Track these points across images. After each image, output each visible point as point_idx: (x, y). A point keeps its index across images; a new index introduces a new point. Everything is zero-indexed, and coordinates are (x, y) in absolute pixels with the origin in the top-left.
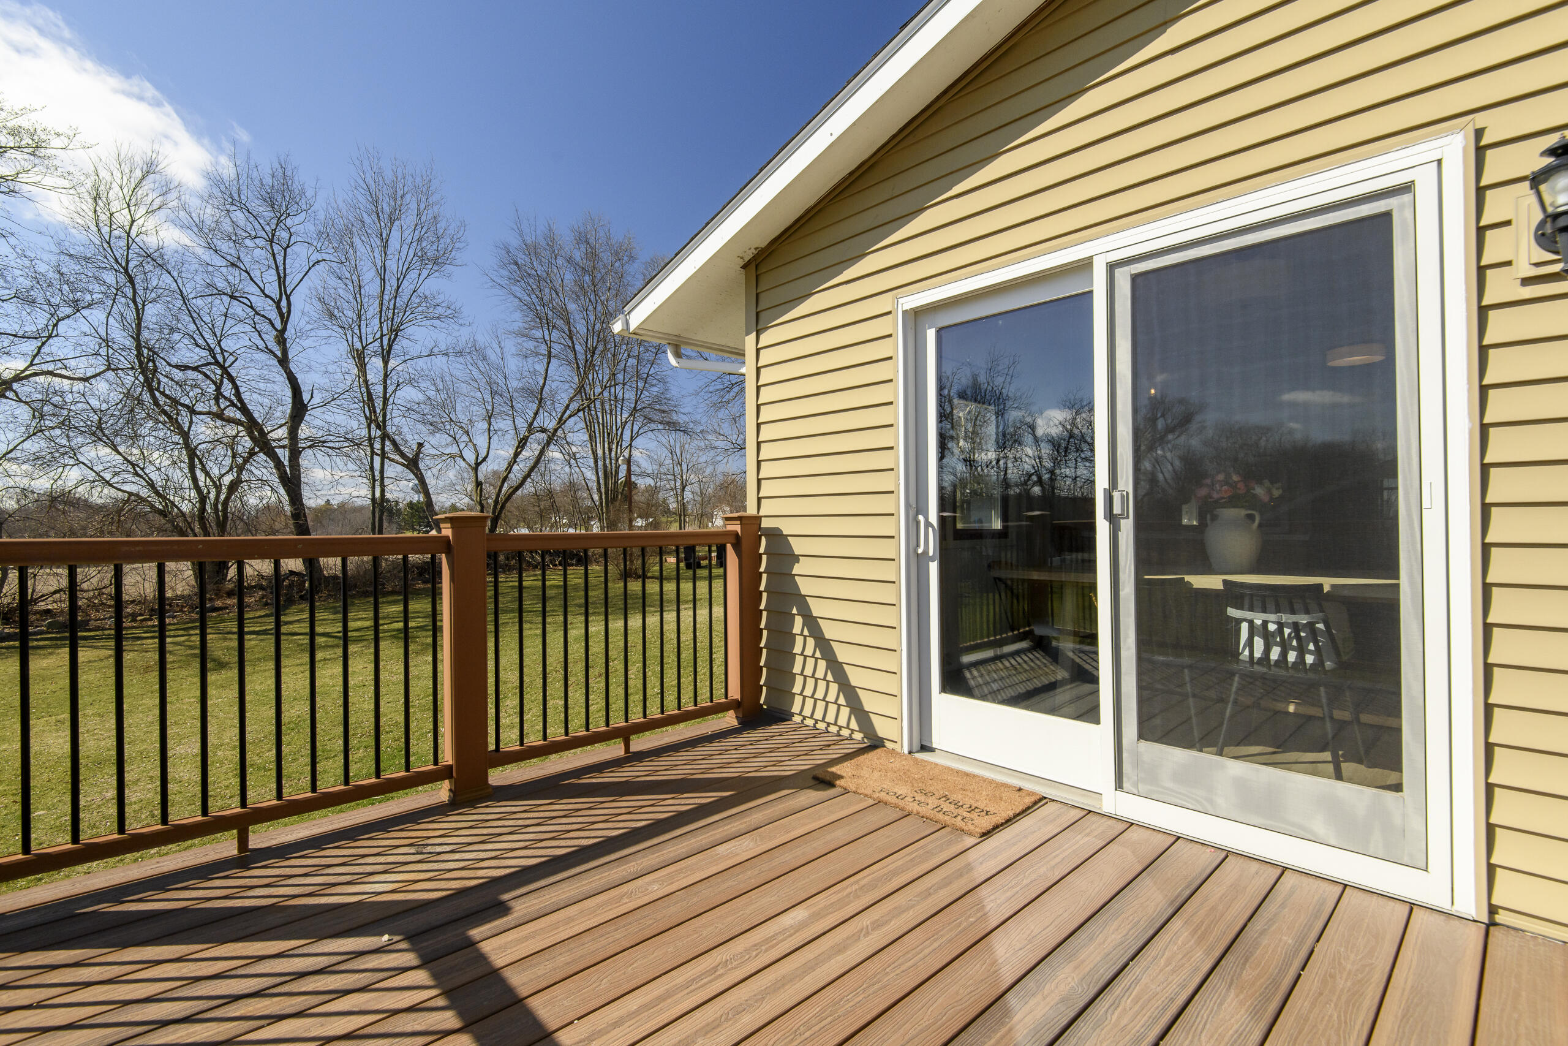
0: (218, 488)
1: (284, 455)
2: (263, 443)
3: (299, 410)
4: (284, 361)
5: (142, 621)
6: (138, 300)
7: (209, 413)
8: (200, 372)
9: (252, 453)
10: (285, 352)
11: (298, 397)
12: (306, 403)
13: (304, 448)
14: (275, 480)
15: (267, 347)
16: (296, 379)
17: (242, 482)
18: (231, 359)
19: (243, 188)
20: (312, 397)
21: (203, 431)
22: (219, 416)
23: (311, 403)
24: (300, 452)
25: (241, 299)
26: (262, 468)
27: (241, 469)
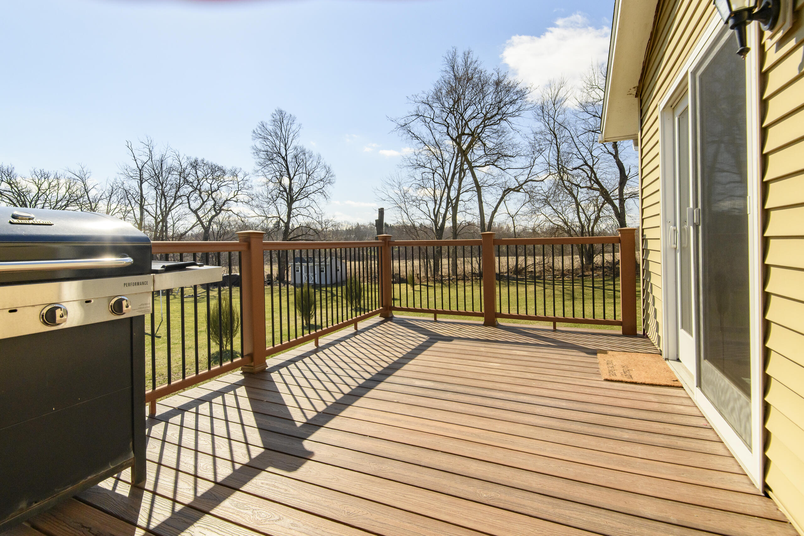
0: (589, 220)
1: (617, 203)
2: (608, 199)
3: (623, 179)
4: (616, 156)
5: (558, 278)
6: (558, 144)
7: (586, 187)
8: (580, 169)
9: (603, 204)
10: (617, 152)
11: (622, 173)
12: (627, 175)
13: (626, 198)
14: (613, 215)
15: (608, 151)
16: (622, 164)
17: (600, 217)
18: (596, 159)
19: (596, 78)
20: (630, 172)
21: (582, 195)
22: (590, 188)
23: (630, 175)
24: (625, 201)
25: (597, 131)
26: (608, 210)
27: (599, 210)
